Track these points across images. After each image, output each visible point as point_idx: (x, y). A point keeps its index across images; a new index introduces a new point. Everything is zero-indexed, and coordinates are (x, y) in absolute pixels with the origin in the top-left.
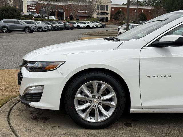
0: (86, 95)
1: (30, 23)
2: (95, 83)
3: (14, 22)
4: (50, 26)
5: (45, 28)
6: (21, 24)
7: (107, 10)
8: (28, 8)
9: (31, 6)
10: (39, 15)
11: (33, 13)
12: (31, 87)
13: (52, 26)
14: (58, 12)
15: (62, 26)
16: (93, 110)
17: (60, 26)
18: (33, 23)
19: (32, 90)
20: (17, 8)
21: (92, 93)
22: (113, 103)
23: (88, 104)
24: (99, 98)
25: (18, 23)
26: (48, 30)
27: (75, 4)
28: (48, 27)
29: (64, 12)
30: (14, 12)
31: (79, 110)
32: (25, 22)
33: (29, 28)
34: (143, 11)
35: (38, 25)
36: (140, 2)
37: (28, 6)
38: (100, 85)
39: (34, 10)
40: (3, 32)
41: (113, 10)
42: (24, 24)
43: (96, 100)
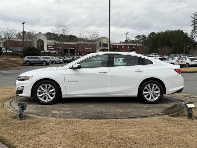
0: (42, 90)
1: (47, 58)
2: (46, 85)
3: (35, 58)
4: (61, 60)
5: (58, 62)
6: (40, 59)
7: (107, 47)
8: (48, 47)
9: (50, 45)
10: (56, 52)
11: (51, 51)
12: (19, 87)
13: (64, 60)
14: (70, 49)
15: (71, 59)
16: (46, 96)
17: (69, 59)
18: (49, 58)
19: (19, 89)
20: (40, 47)
21: (45, 89)
22: (54, 93)
23: (43, 94)
24: (48, 91)
25: (38, 58)
26: (60, 63)
27: (81, 43)
28: (60, 60)
29: (74, 49)
30: (35, 50)
31: (39, 97)
32: (43, 57)
33: (45, 61)
34: (134, 47)
35: (53, 60)
36: (133, 41)
37: (48, 46)
38: (48, 86)
39: (52, 48)
40: (27, 65)
41: (112, 47)
42: (41, 58)
43: (46, 92)
